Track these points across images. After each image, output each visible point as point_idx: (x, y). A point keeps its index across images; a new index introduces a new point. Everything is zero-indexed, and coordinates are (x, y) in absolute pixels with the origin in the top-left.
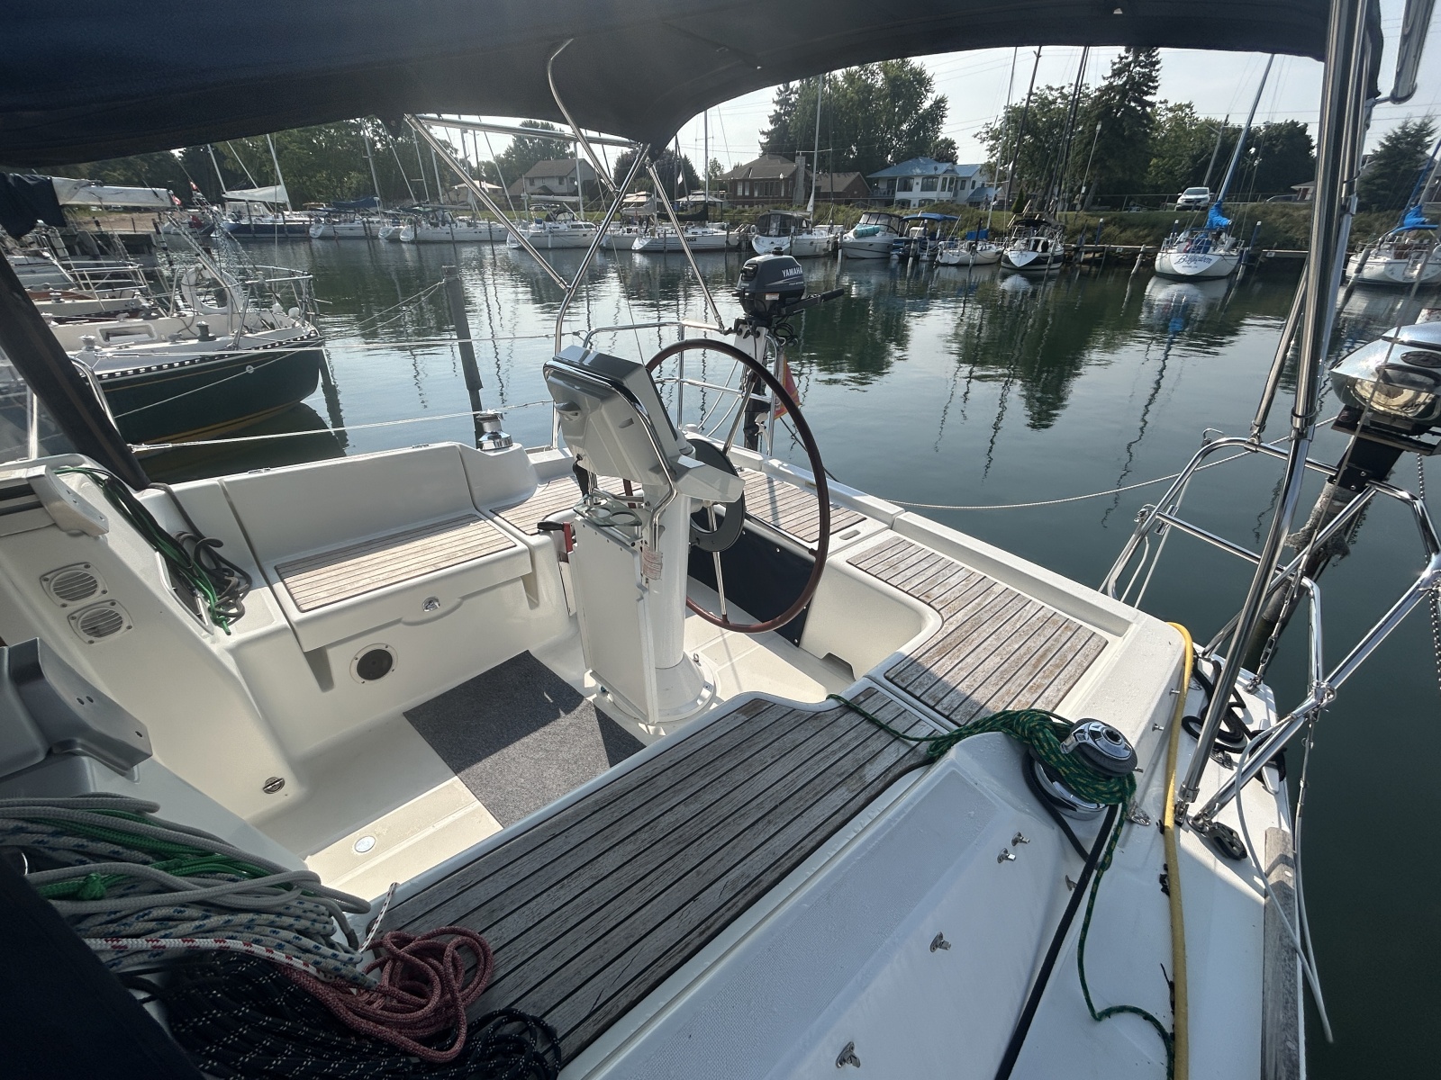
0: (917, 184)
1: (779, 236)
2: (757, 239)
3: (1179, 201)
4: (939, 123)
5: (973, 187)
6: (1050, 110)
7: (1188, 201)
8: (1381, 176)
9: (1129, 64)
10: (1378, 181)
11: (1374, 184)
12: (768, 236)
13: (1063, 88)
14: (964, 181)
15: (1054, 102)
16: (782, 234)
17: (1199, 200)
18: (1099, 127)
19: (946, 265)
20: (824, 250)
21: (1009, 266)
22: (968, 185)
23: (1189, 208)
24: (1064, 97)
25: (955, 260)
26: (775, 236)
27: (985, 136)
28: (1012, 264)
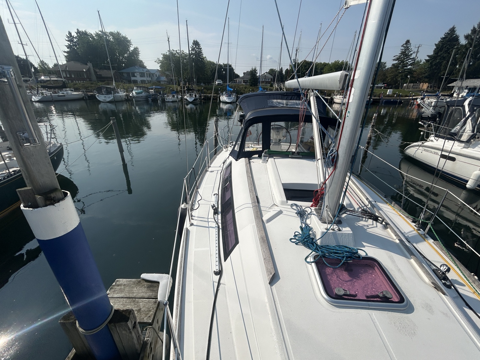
0: (138, 75)
1: (107, 94)
2: (97, 96)
3: (216, 83)
4: (138, 55)
5: (156, 76)
6: (175, 56)
7: (218, 83)
8: (252, 79)
9: (194, 48)
10: (252, 80)
11: (251, 81)
12: (102, 94)
13: (177, 51)
14: (153, 74)
15: (175, 54)
16: (108, 93)
17: (221, 83)
18: (193, 64)
19: (168, 102)
20: (125, 98)
21: (187, 101)
22: (155, 76)
23: (219, 85)
24: (177, 53)
25: (171, 100)
26: (105, 94)
27: (158, 62)
28: (188, 101)
